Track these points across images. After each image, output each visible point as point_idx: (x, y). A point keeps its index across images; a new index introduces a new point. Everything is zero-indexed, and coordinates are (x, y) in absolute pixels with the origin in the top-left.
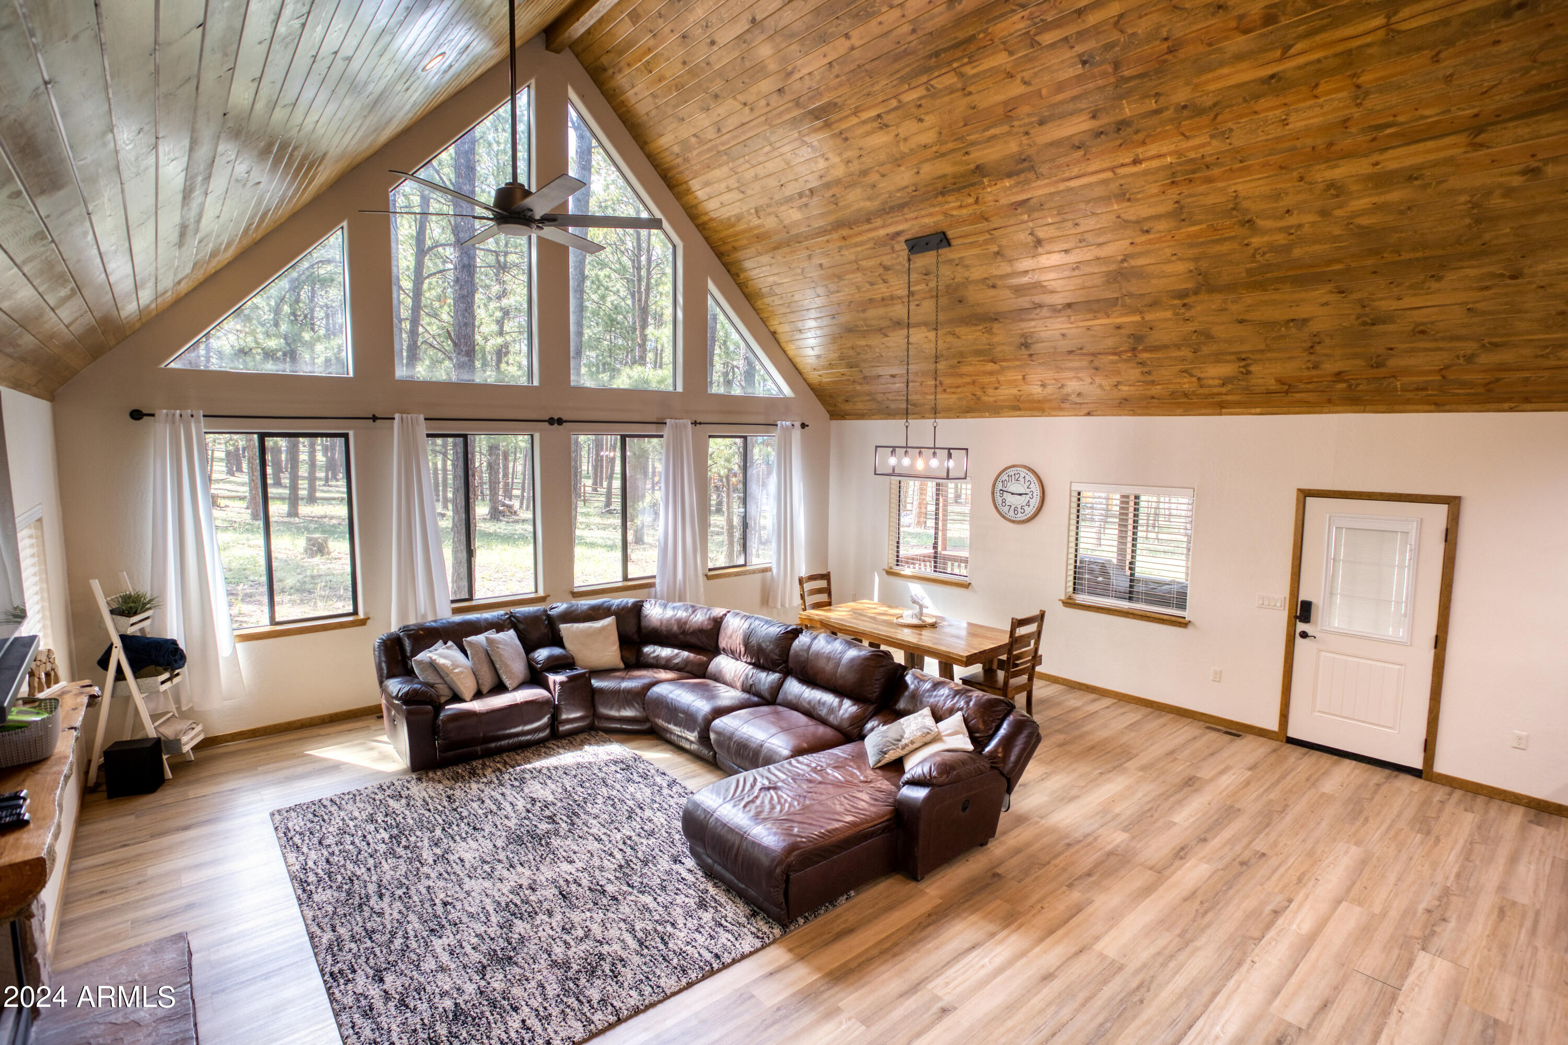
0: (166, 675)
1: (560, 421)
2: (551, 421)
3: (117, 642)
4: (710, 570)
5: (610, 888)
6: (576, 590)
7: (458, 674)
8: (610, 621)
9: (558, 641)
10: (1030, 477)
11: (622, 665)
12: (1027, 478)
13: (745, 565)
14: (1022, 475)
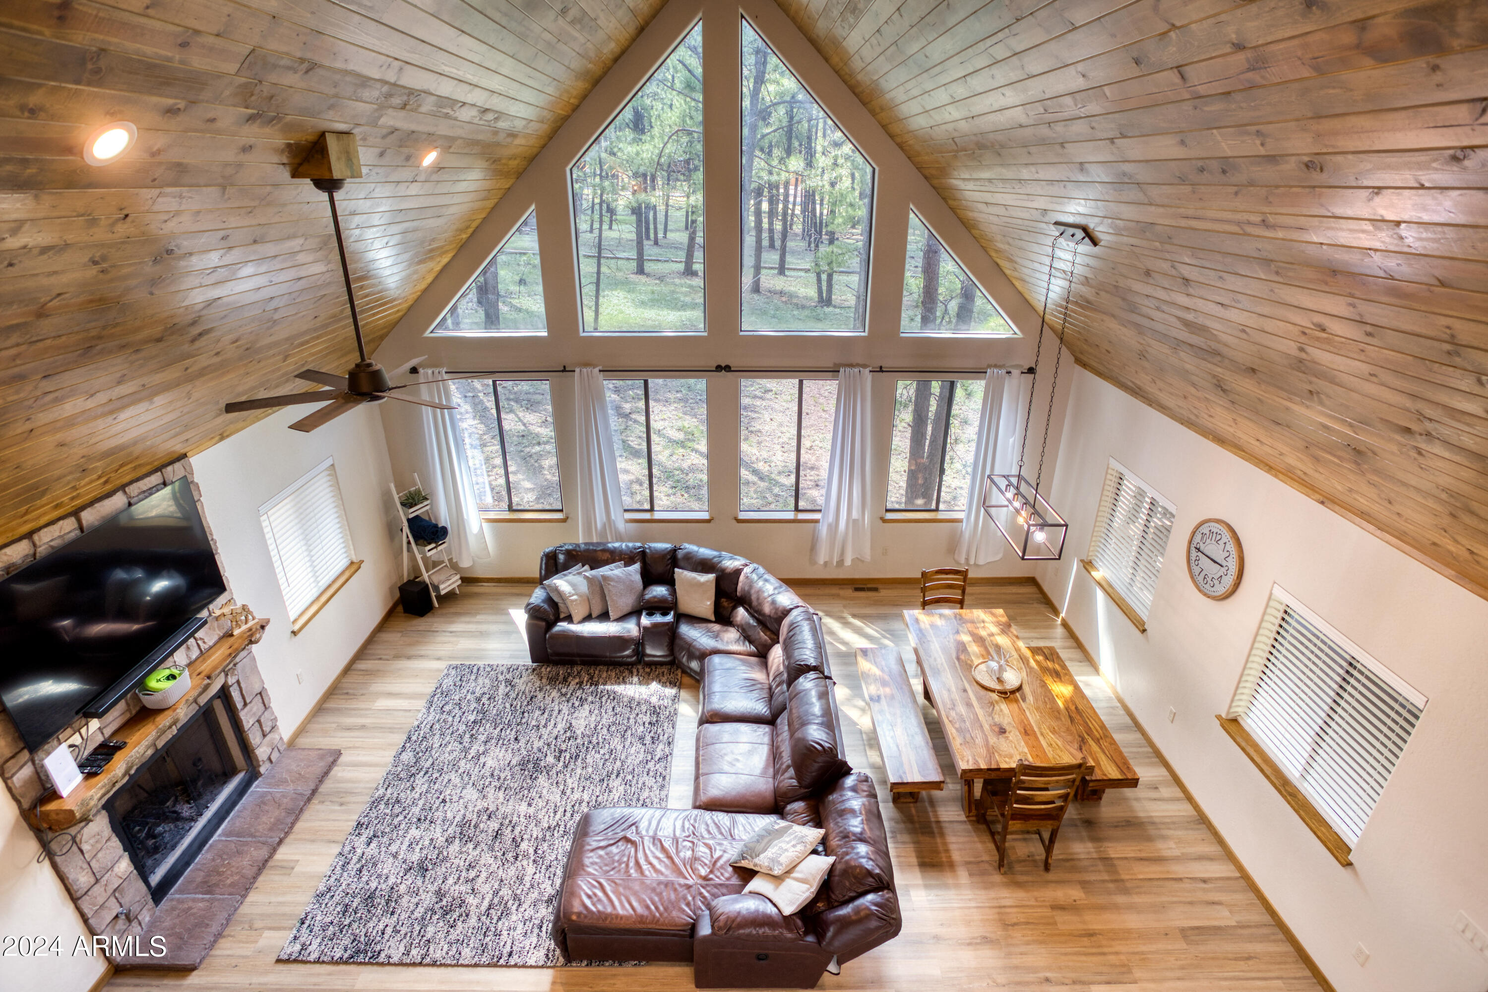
0: (433, 545)
1: (727, 368)
2: (719, 368)
3: (405, 524)
4: (887, 511)
5: (524, 846)
6: (742, 516)
7: (572, 601)
8: (711, 577)
9: (670, 582)
10: (1231, 547)
11: (713, 618)
12: (1228, 547)
13: (937, 510)
14: (1224, 540)
